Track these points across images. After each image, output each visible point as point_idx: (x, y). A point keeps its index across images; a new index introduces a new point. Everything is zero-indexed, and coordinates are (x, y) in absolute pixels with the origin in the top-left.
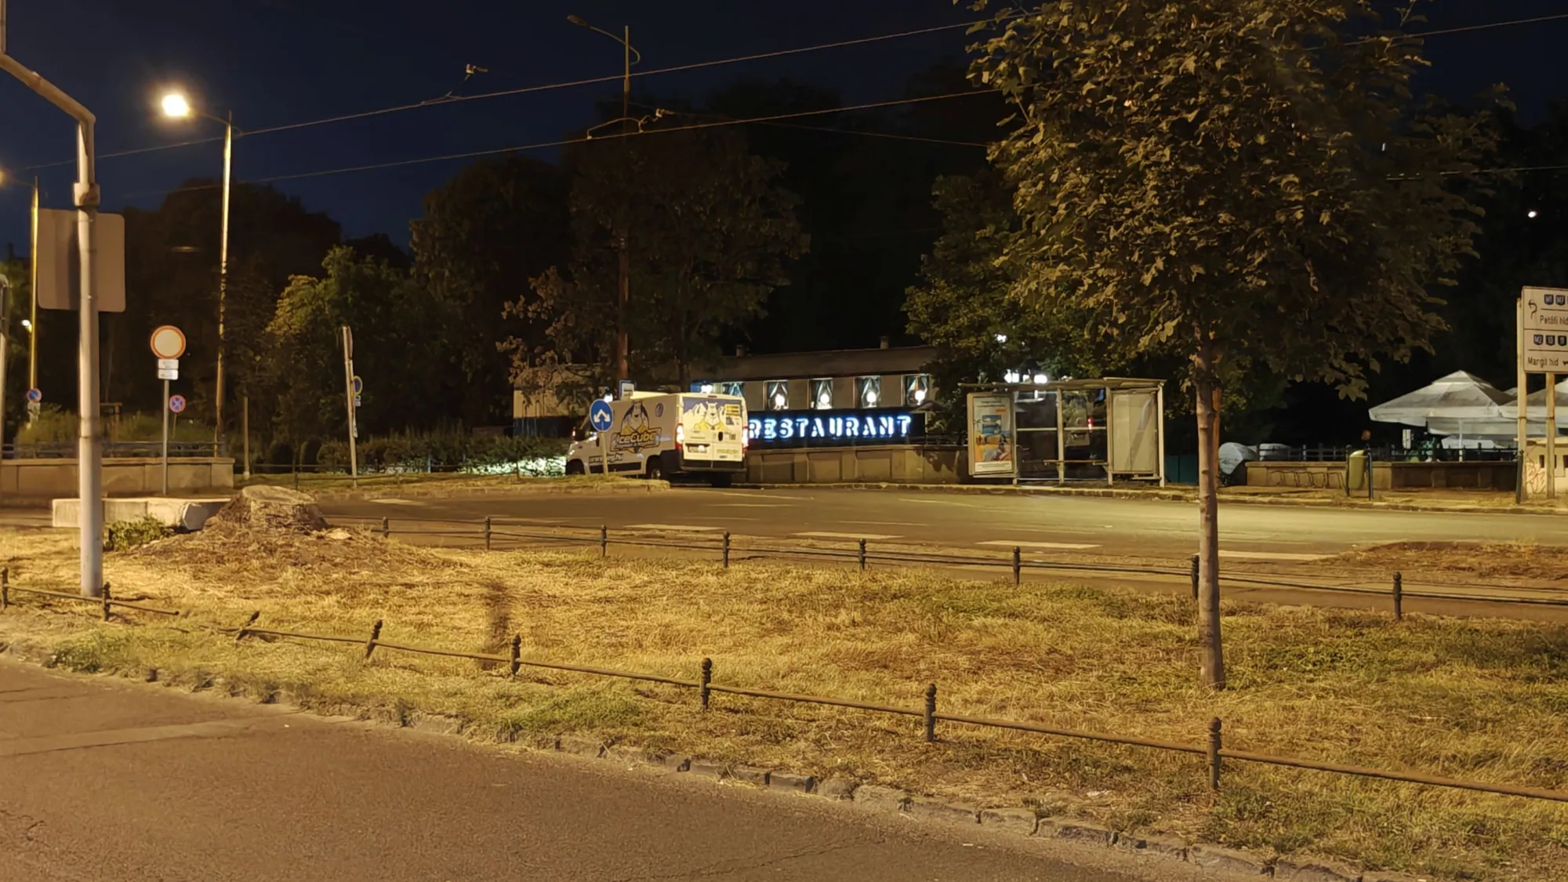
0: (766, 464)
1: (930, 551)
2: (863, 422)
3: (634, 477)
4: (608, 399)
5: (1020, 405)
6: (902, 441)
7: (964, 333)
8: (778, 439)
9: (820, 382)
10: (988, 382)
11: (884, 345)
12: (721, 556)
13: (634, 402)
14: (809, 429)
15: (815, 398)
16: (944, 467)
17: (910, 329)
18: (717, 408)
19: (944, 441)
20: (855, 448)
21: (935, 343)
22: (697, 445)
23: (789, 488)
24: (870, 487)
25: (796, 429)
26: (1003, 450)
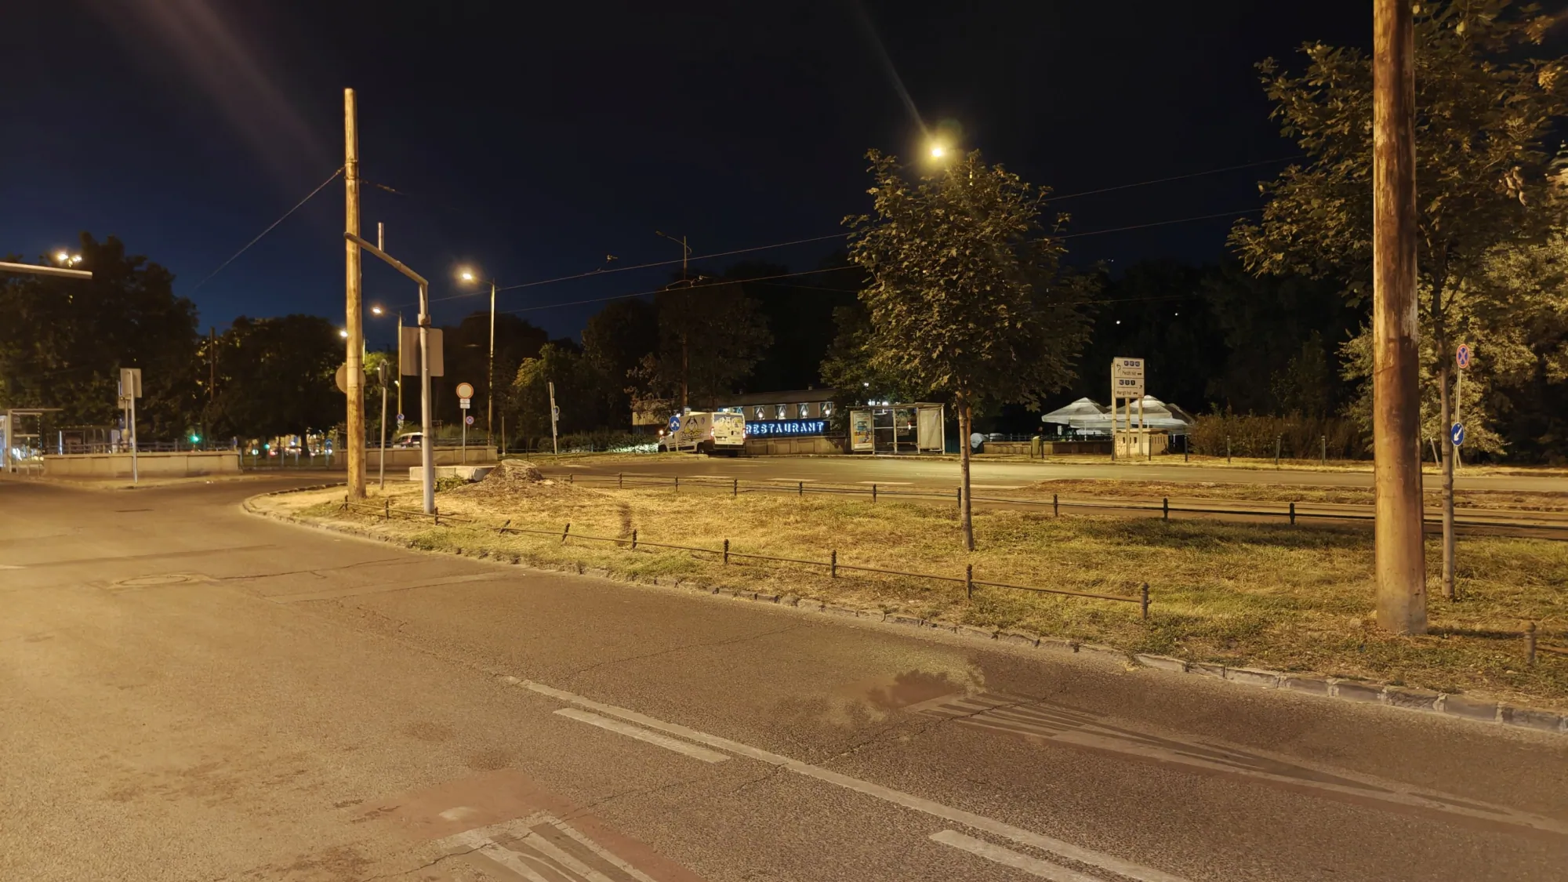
0: (754, 445)
1: (833, 487)
2: (800, 426)
3: (691, 453)
4: (678, 416)
5: (875, 416)
6: (819, 435)
7: (849, 382)
8: (760, 434)
9: (780, 406)
10: (860, 405)
11: (810, 388)
12: (733, 490)
13: (691, 417)
14: (775, 429)
15: (777, 414)
16: (840, 446)
17: (822, 380)
18: (731, 419)
19: (839, 434)
20: (797, 438)
21: (835, 387)
22: (721, 437)
23: (766, 457)
24: (804, 456)
25: (768, 429)
26: (868, 438)
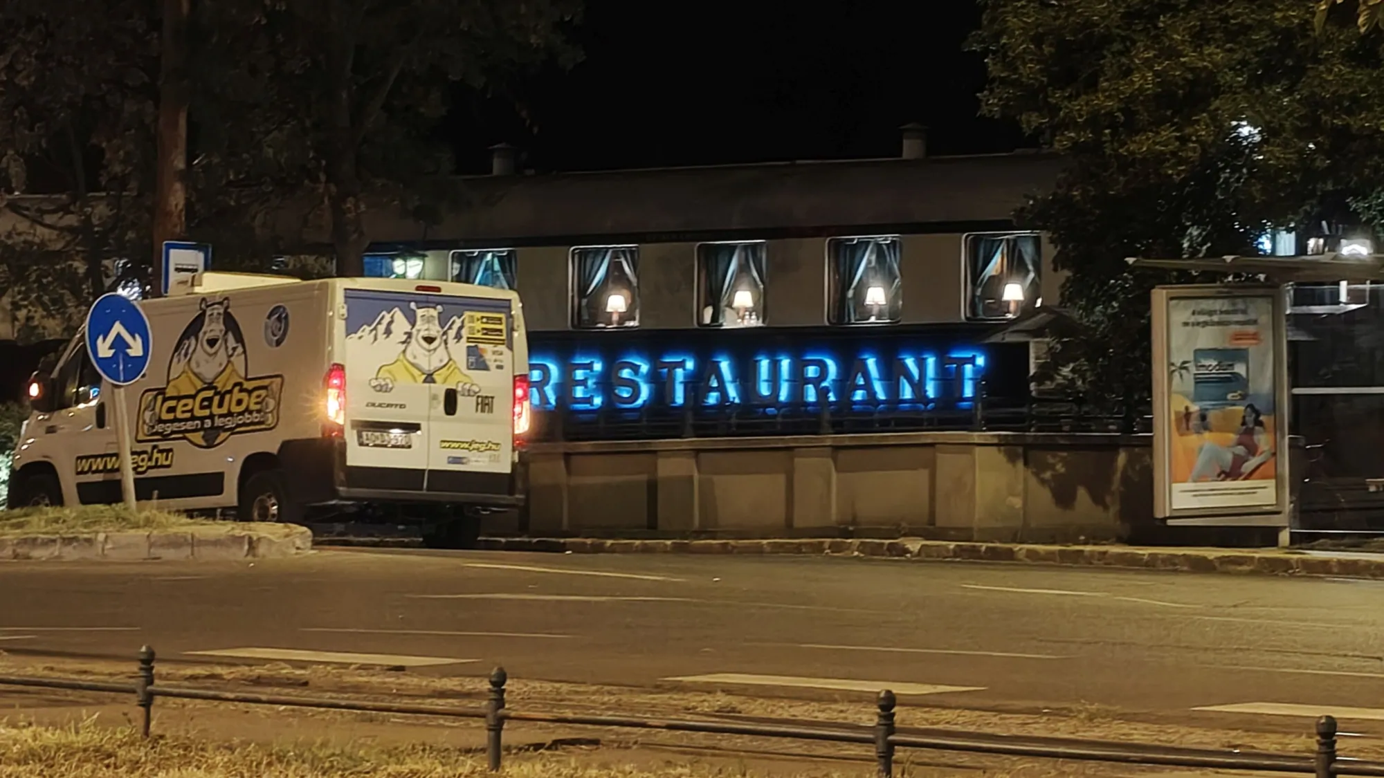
0: (576, 480)
2: (851, 367)
3: (209, 513)
5: (1298, 321)
6: (966, 422)
7: (1144, 117)
9: (732, 249)
10: (1210, 254)
11: (911, 148)
12: (479, 735)
13: (205, 302)
15: (715, 297)
16: (1082, 494)
18: (443, 320)
19: (1081, 422)
20: (830, 439)
21: (1061, 143)
22: (385, 426)
23: (646, 550)
24: (876, 550)
26: (1252, 450)
